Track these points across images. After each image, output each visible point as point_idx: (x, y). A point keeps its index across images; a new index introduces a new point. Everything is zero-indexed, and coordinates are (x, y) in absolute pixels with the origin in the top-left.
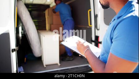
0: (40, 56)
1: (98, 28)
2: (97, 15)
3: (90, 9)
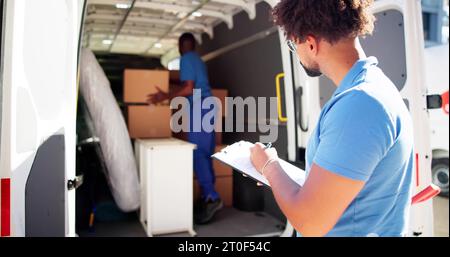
0: (135, 207)
1: (305, 127)
2: (301, 89)
3: (282, 71)
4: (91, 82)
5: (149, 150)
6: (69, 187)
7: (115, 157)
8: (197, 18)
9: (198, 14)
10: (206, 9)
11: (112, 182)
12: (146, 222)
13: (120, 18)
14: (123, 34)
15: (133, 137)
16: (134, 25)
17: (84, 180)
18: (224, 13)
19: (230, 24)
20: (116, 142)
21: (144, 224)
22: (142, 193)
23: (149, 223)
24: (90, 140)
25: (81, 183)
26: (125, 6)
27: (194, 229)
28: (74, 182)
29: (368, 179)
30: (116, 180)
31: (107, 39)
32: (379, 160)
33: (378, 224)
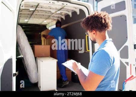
0: (36, 82)
4: (21, 38)
5: (41, 62)
6: (14, 76)
7: (29, 64)
8: (59, 13)
9: (59, 12)
10: (62, 10)
11: (28, 73)
12: (40, 87)
13: (31, 13)
14: (32, 17)
15: (36, 56)
16: (36, 15)
17: (19, 73)
18: (68, 12)
19: (71, 16)
20: (30, 59)
21: (39, 88)
22: (39, 77)
23: (41, 87)
24: (20, 56)
25: (18, 74)
26: (33, 10)
27: (57, 89)
28: (15, 74)
29: (105, 75)
30: (29, 72)
31: (26, 19)
32: (108, 70)
33: (108, 88)
